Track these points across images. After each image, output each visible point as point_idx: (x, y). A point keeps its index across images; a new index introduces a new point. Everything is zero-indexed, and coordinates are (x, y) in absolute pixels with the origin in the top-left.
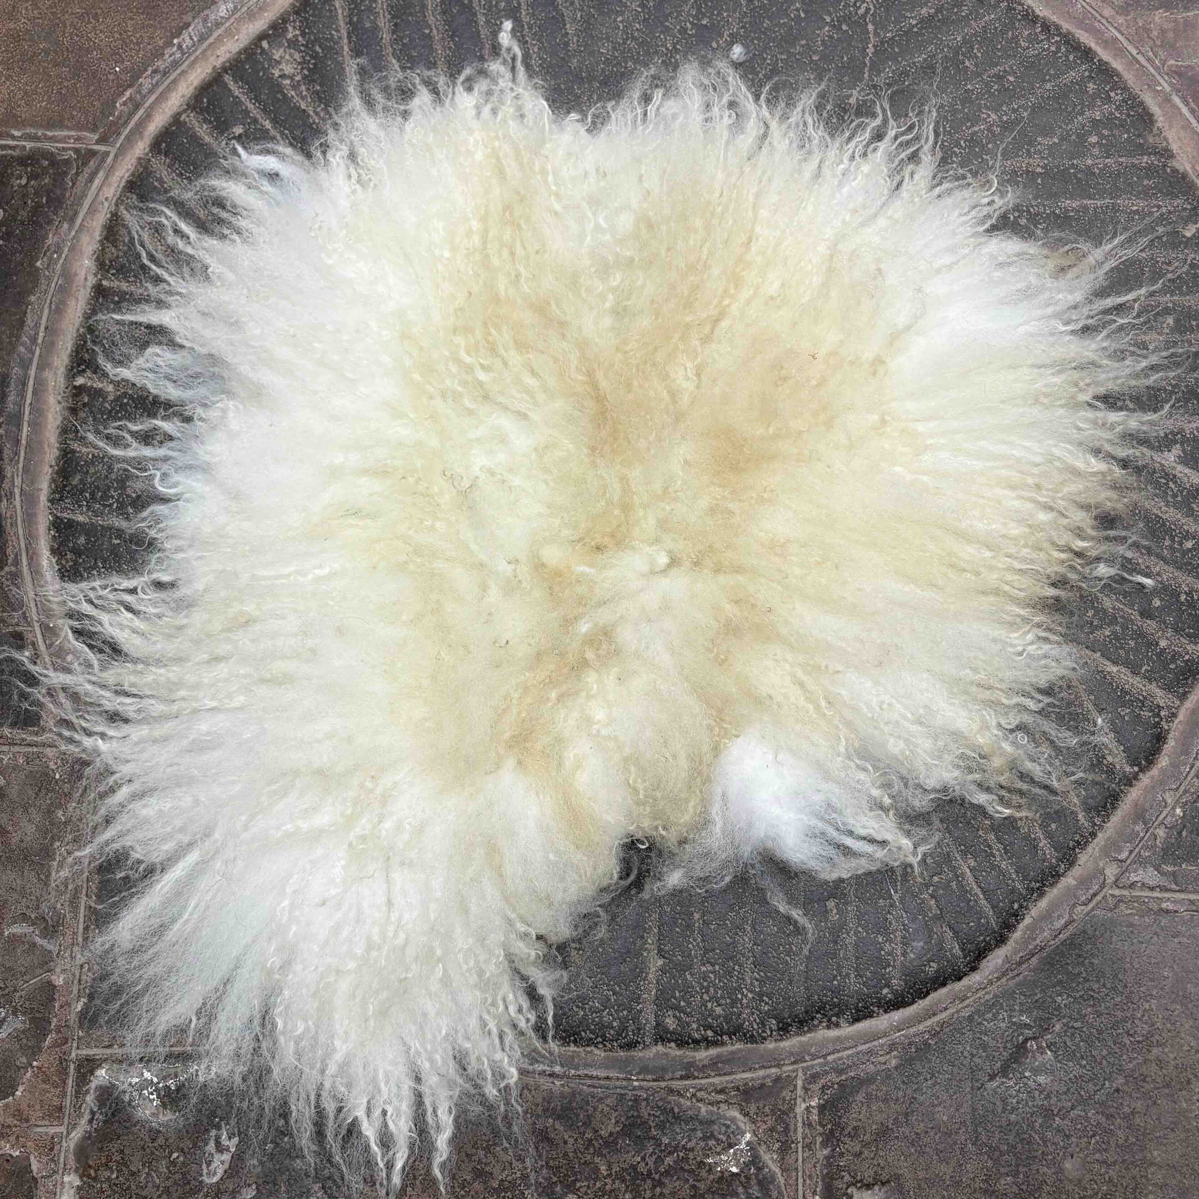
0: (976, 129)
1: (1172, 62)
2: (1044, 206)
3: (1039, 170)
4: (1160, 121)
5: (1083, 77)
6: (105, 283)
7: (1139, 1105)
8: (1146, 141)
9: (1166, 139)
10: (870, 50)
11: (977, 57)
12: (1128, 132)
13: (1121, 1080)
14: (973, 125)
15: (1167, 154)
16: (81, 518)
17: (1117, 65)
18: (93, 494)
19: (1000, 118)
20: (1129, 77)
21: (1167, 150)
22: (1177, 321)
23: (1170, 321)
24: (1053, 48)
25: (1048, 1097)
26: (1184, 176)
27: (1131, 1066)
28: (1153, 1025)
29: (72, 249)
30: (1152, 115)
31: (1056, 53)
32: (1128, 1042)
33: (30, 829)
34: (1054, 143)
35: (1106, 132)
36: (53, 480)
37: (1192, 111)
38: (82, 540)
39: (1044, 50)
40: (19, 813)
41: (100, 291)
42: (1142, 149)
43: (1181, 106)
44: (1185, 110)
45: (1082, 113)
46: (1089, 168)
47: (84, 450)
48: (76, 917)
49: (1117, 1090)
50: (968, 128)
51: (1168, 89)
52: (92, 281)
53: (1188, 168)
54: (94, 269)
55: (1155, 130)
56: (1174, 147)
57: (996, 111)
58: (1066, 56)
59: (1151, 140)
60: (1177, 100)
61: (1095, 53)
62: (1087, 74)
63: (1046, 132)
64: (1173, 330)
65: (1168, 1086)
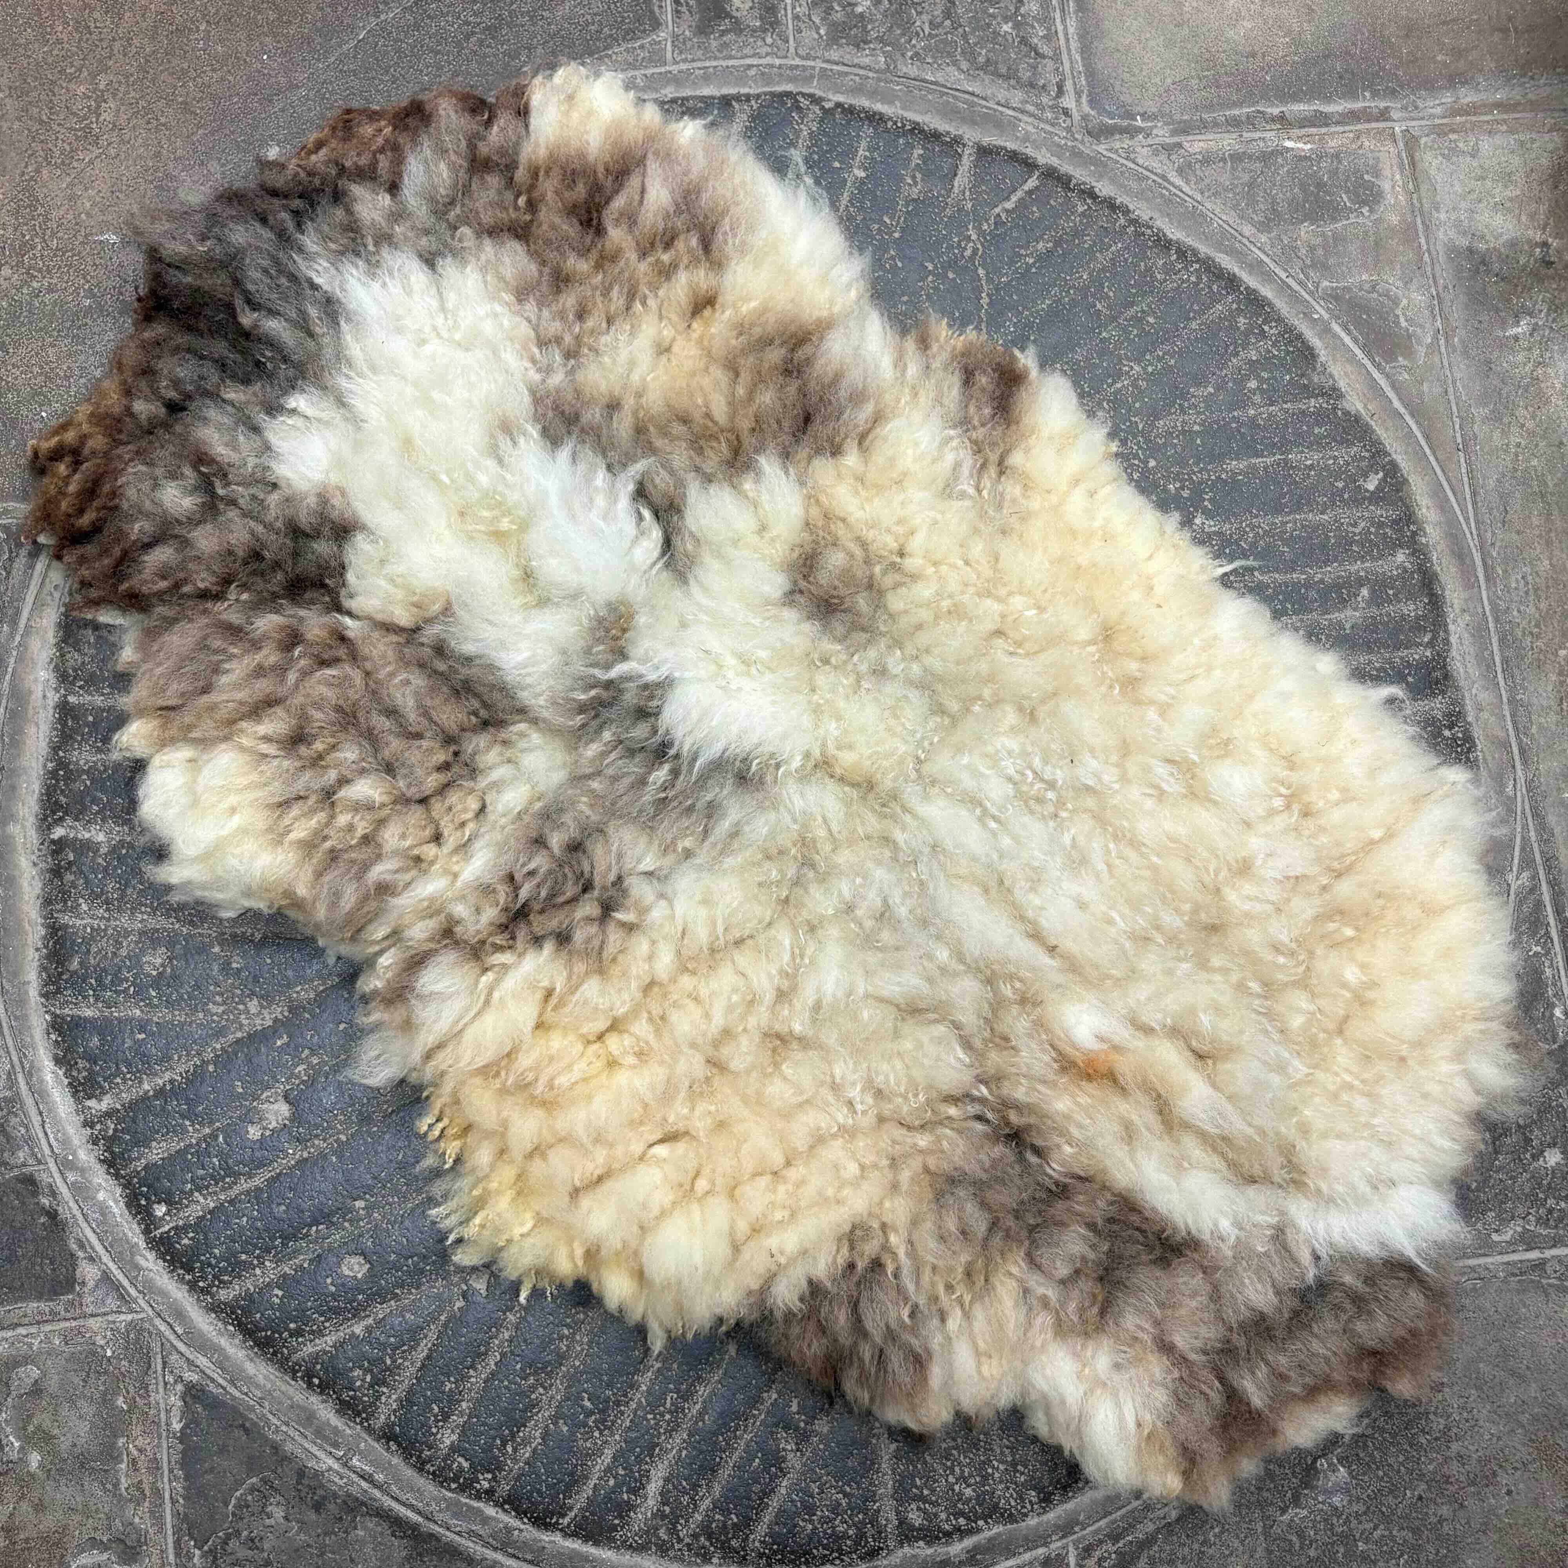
0: (1119, 385)
1: (1326, 283)
2: (1208, 471)
3: (1196, 428)
4: (1323, 355)
5: (1231, 311)
6: (72, 699)
7: (1445, 1511)
8: (1310, 380)
9: (1331, 376)
10: (985, 301)
11: (1109, 297)
12: (1289, 372)
13: (1423, 1486)
14: (1114, 382)
15: (1334, 393)
16: (88, 1013)
17: (1267, 292)
18: (99, 980)
20: (1282, 305)
21: (1334, 389)
22: (1373, 592)
23: (1365, 592)
24: (1193, 279)
25: (1347, 1521)
26: (1357, 419)
27: (1431, 1467)
28: (1449, 1417)
29: (20, 659)
30: (1312, 349)
31: (1196, 284)
32: (1424, 1441)
33: (84, 1428)
34: (1211, 394)
35: (1265, 375)
36: (43, 968)
37: (1355, 341)
38: (95, 1041)
39: (1183, 282)
40: (64, 1411)
41: (65, 710)
42: (1308, 391)
43: (1343, 334)
44: (1347, 340)
45: (1237, 354)
46: (1253, 420)
47: (79, 922)
48: (161, 1530)
49: (1420, 1498)
50: (1110, 386)
51: (1326, 316)
52: (53, 698)
53: (1360, 406)
54: (53, 682)
55: (1319, 368)
56: (1342, 384)
57: (1138, 361)
58: (1210, 287)
59: (1316, 380)
60: (1336, 328)
61: (1241, 280)
62: (1235, 306)
63: (1199, 381)
64: (1370, 603)
65: (1473, 1483)
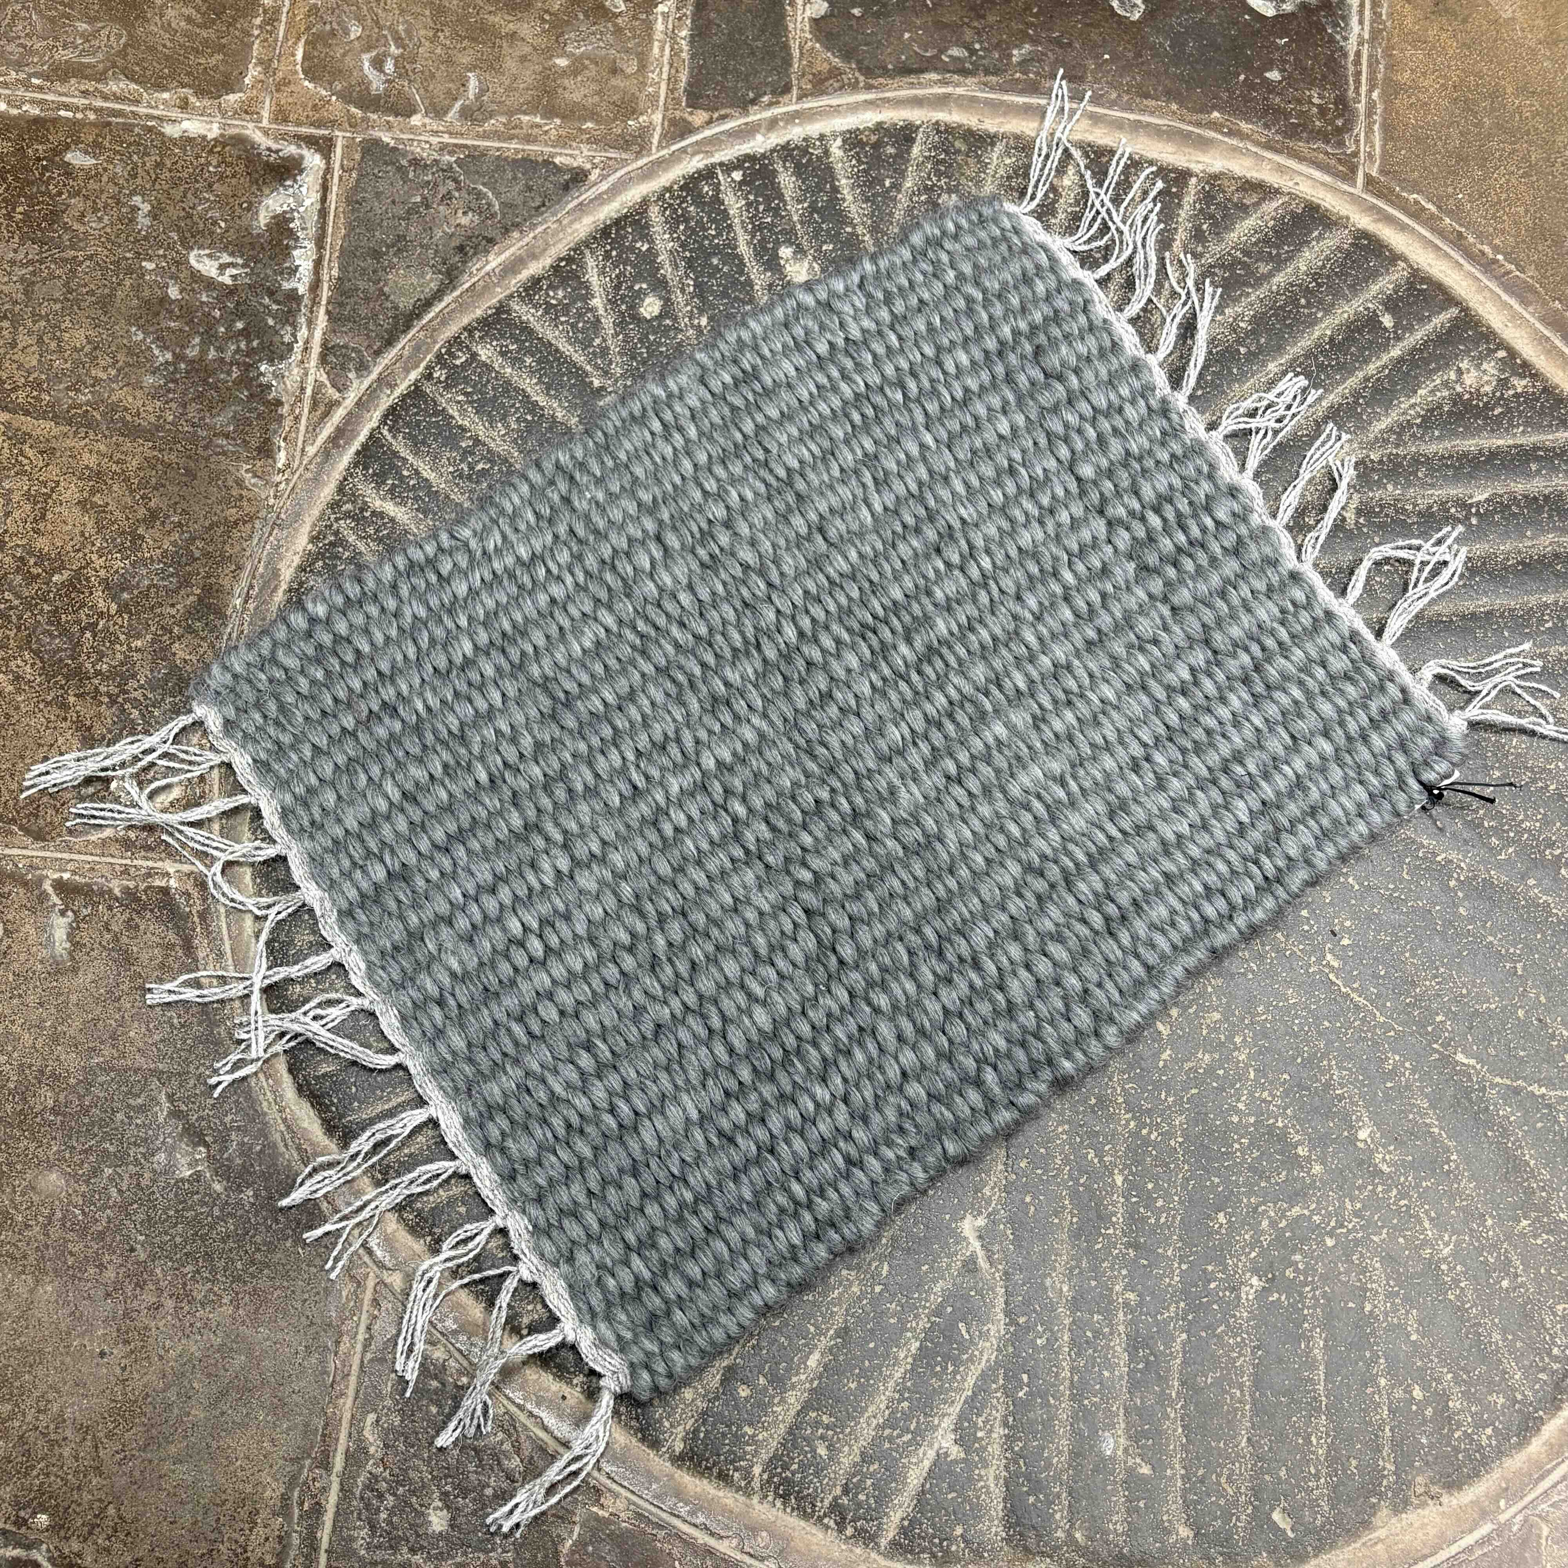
2: (1314, 1307)
3: (1368, 1307)
4: (1453, 1501)
5: (1514, 1390)
8: (1420, 1471)
9: (1423, 1505)
10: (1535, 1089)
11: (1535, 1237)
12: (1431, 1446)
14: (1431, 1220)
15: (1401, 1505)
16: (916, 150)
18: (943, 162)
19: (1445, 1259)
20: (1516, 1462)
21: (1406, 1502)
22: (1143, 1478)
23: (1146, 1470)
26: (1366, 1525)
29: (1235, 149)
30: (1460, 1488)
31: (1549, 1354)
34: (1408, 1335)
35: (1429, 1412)
36: (960, 126)
37: (1469, 1549)
38: (891, 150)
41: (1183, 175)
42: (1403, 1464)
43: (1477, 1535)
45: (1457, 1380)
46: (1373, 1380)
47: (995, 156)
51: (1503, 1518)
52: (1196, 168)
53: (1381, 1533)
54: (1212, 170)
55: (1435, 1489)
56: (1410, 1517)
57: (1455, 1254)
58: (1543, 1370)
59: (1419, 1479)
60: (1486, 1529)
61: (1554, 1415)
63: (1426, 1325)
